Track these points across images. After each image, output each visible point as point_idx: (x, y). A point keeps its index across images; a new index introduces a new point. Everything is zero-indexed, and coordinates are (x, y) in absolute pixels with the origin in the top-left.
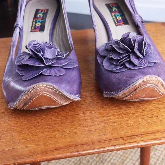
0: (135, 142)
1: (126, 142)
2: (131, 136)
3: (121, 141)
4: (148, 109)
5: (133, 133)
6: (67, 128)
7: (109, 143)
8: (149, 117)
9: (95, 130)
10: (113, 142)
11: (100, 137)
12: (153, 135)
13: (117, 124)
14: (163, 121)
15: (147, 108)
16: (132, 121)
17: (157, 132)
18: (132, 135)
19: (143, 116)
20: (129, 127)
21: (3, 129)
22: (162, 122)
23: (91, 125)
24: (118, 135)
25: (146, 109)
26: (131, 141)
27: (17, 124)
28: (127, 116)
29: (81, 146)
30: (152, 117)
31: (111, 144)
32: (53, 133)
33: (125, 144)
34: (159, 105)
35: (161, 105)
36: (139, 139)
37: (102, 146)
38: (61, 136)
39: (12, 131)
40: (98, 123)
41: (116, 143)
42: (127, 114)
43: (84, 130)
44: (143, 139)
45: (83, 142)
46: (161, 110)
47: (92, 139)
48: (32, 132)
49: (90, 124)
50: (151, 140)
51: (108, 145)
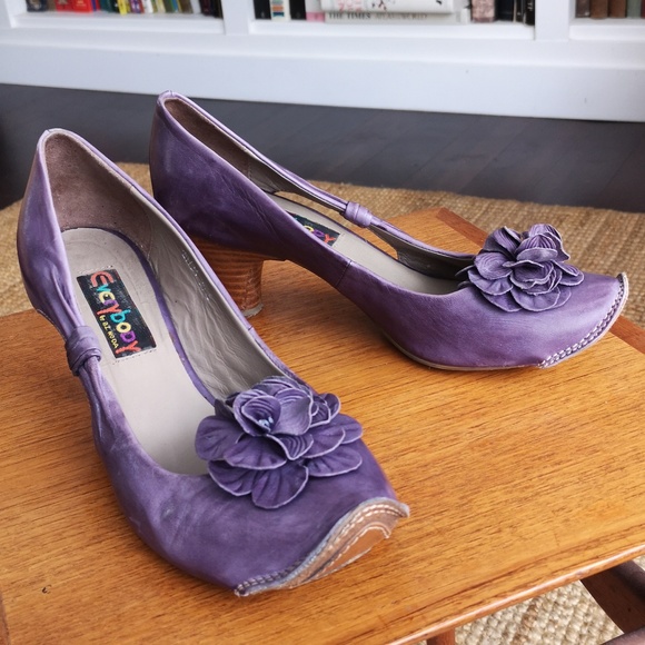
0: (480, 603)
1: (461, 607)
2: (465, 591)
3: (450, 608)
4: (484, 510)
5: (469, 580)
6: (308, 599)
7: (424, 618)
8: (493, 531)
9: (379, 592)
10: (431, 613)
11: (397, 607)
12: (515, 576)
13: (425, 564)
14: (527, 536)
15: (480, 506)
16: (458, 549)
17: (523, 569)
18: (468, 586)
19: (478, 530)
20: (456, 568)
21: (144, 635)
22: (526, 539)
23: (364, 578)
24: (437, 594)
25: (480, 511)
26: (470, 602)
27: (172, 613)
28: (440, 539)
29: (363, 638)
30: (500, 531)
31: (430, 620)
32: (280, 620)
33: (460, 613)
34: (506, 493)
35: (511, 492)
36: (486, 593)
37: (411, 628)
38: (301, 623)
39: (171, 636)
40: (379, 570)
41: (439, 614)
42: (440, 532)
43: (352, 597)
44: (496, 591)
45: (363, 627)
46: (514, 505)
47: (379, 616)
48: (223, 626)
49: (361, 577)
50: (514, 590)
51: (423, 623)
